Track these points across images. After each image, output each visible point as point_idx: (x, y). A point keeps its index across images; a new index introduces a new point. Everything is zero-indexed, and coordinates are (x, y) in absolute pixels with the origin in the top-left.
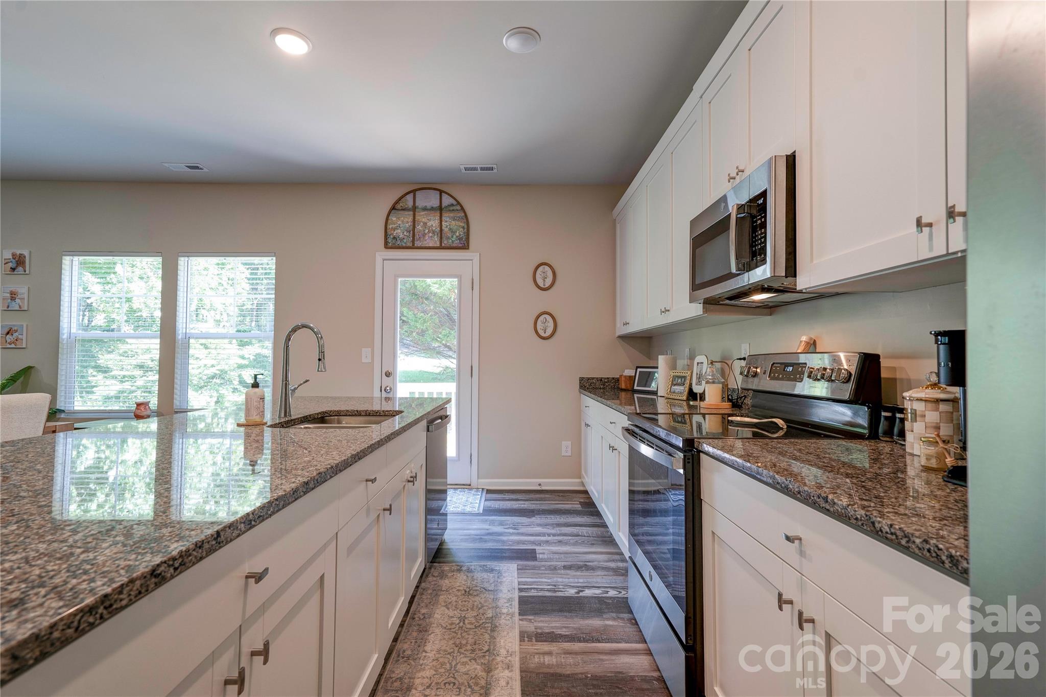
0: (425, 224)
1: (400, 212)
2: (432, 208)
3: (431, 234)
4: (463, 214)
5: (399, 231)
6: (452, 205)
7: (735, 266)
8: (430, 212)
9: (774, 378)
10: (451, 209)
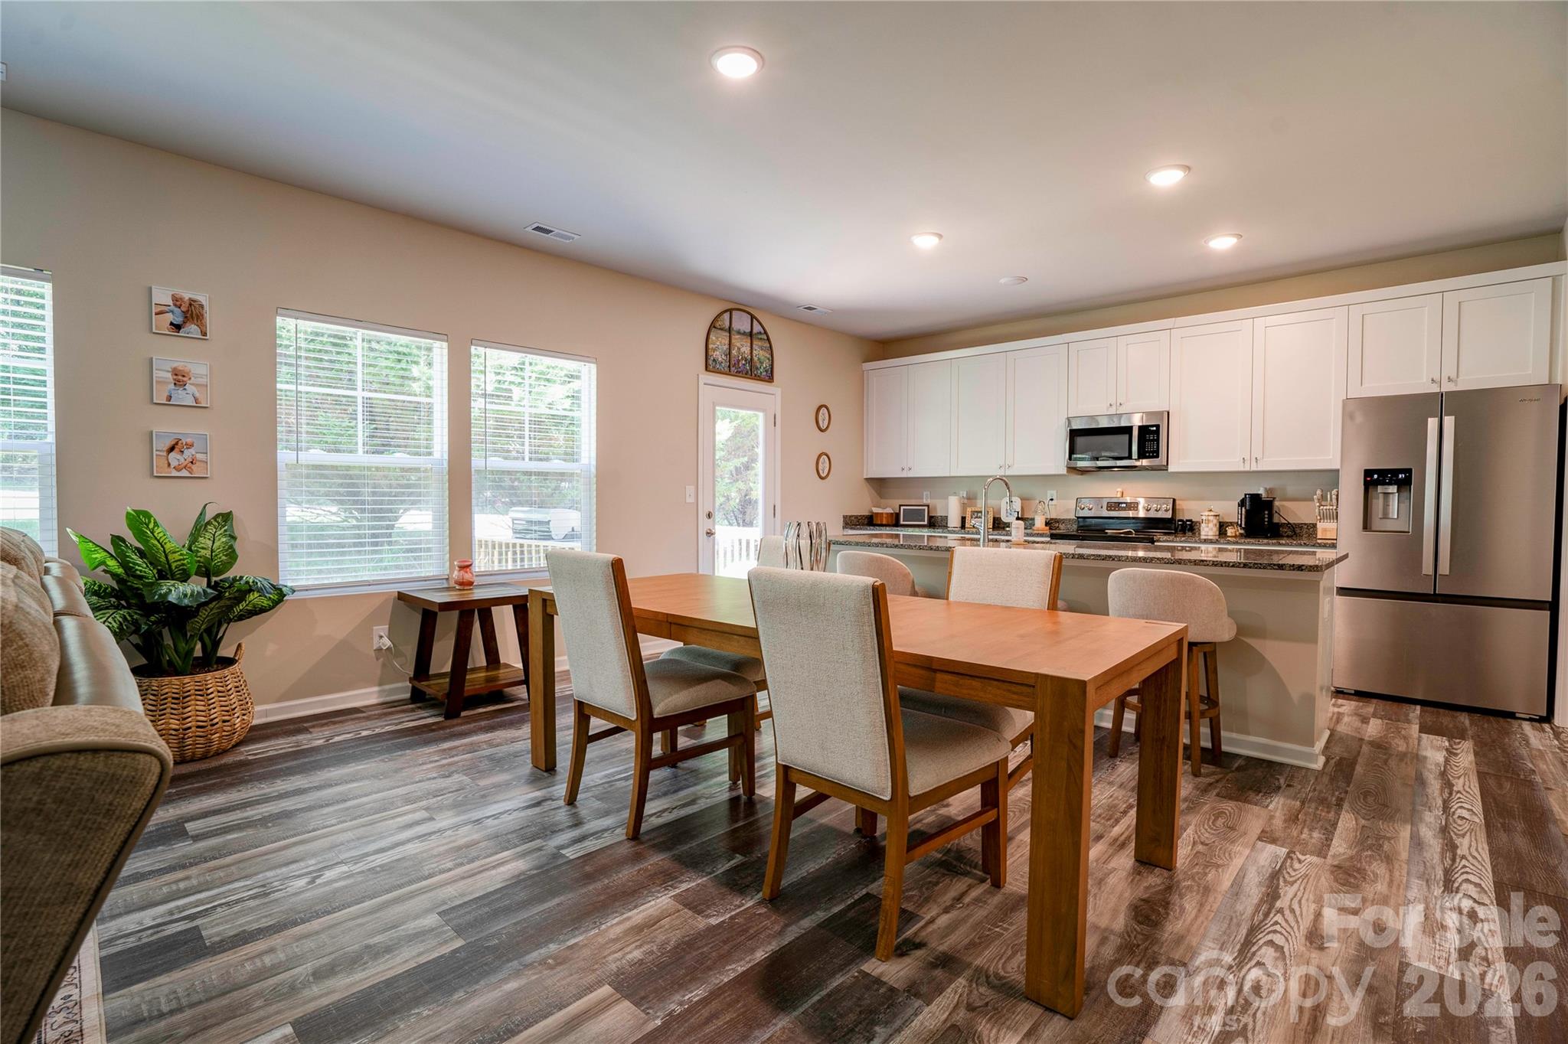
0: (739, 349)
1: (719, 331)
2: (745, 332)
3: (744, 362)
4: (769, 345)
5: (718, 353)
6: (760, 333)
7: (1135, 455)
8: (743, 337)
9: (1111, 510)
10: (760, 337)
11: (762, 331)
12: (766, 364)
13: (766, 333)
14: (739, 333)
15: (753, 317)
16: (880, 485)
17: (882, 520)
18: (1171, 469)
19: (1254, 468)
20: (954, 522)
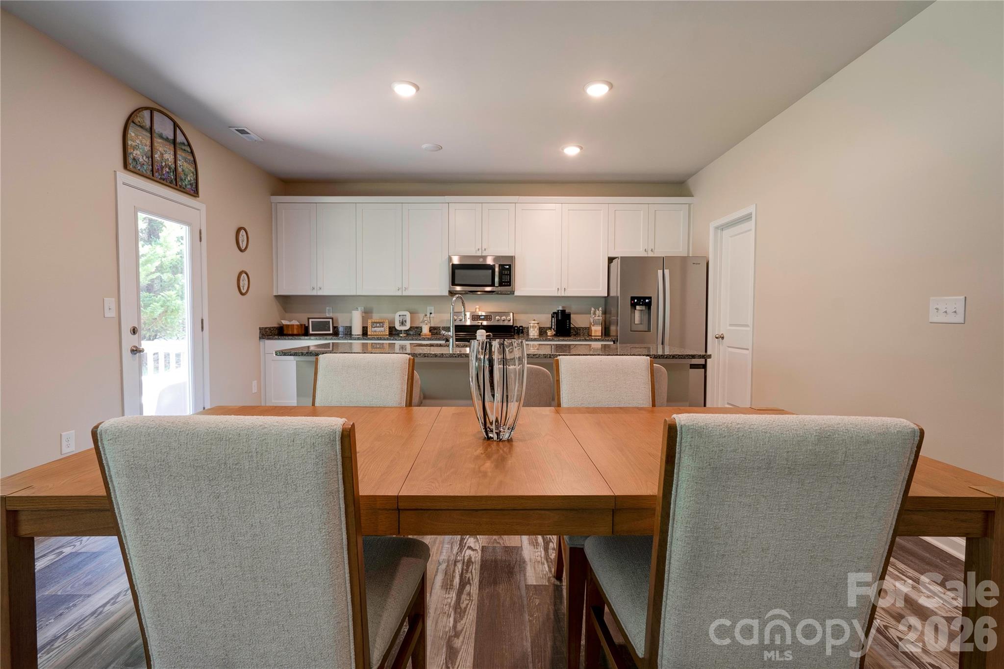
0: (162, 154)
1: (139, 129)
2: (167, 138)
3: (167, 170)
4: (192, 159)
5: (138, 152)
6: (183, 144)
7: (497, 284)
8: (165, 142)
9: (474, 320)
10: (183, 147)
11: (186, 143)
12: (190, 177)
13: (189, 145)
14: (161, 136)
15: (176, 126)
16: (286, 302)
17: (293, 330)
18: (517, 293)
19: (563, 295)
20: (357, 330)
